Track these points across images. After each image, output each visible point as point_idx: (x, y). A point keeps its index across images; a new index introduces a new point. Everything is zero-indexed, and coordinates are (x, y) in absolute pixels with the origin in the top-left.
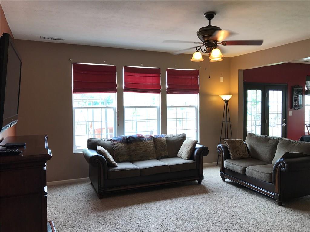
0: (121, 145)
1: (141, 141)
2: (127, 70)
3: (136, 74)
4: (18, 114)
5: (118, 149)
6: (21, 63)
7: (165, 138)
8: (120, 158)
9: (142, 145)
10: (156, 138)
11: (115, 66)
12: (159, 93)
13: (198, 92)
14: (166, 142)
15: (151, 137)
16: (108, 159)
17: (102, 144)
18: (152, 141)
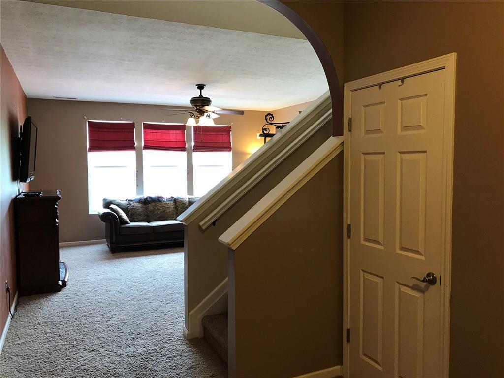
0: (137, 205)
1: (160, 201)
2: (147, 127)
3: (157, 131)
4: (34, 171)
5: (134, 209)
6: (37, 129)
7: (187, 200)
8: (135, 217)
9: (160, 206)
10: (178, 199)
11: (134, 123)
12: (185, 151)
13: (231, 150)
14: (187, 203)
15: (172, 198)
16: (120, 217)
17: (117, 203)
18: (172, 202)
